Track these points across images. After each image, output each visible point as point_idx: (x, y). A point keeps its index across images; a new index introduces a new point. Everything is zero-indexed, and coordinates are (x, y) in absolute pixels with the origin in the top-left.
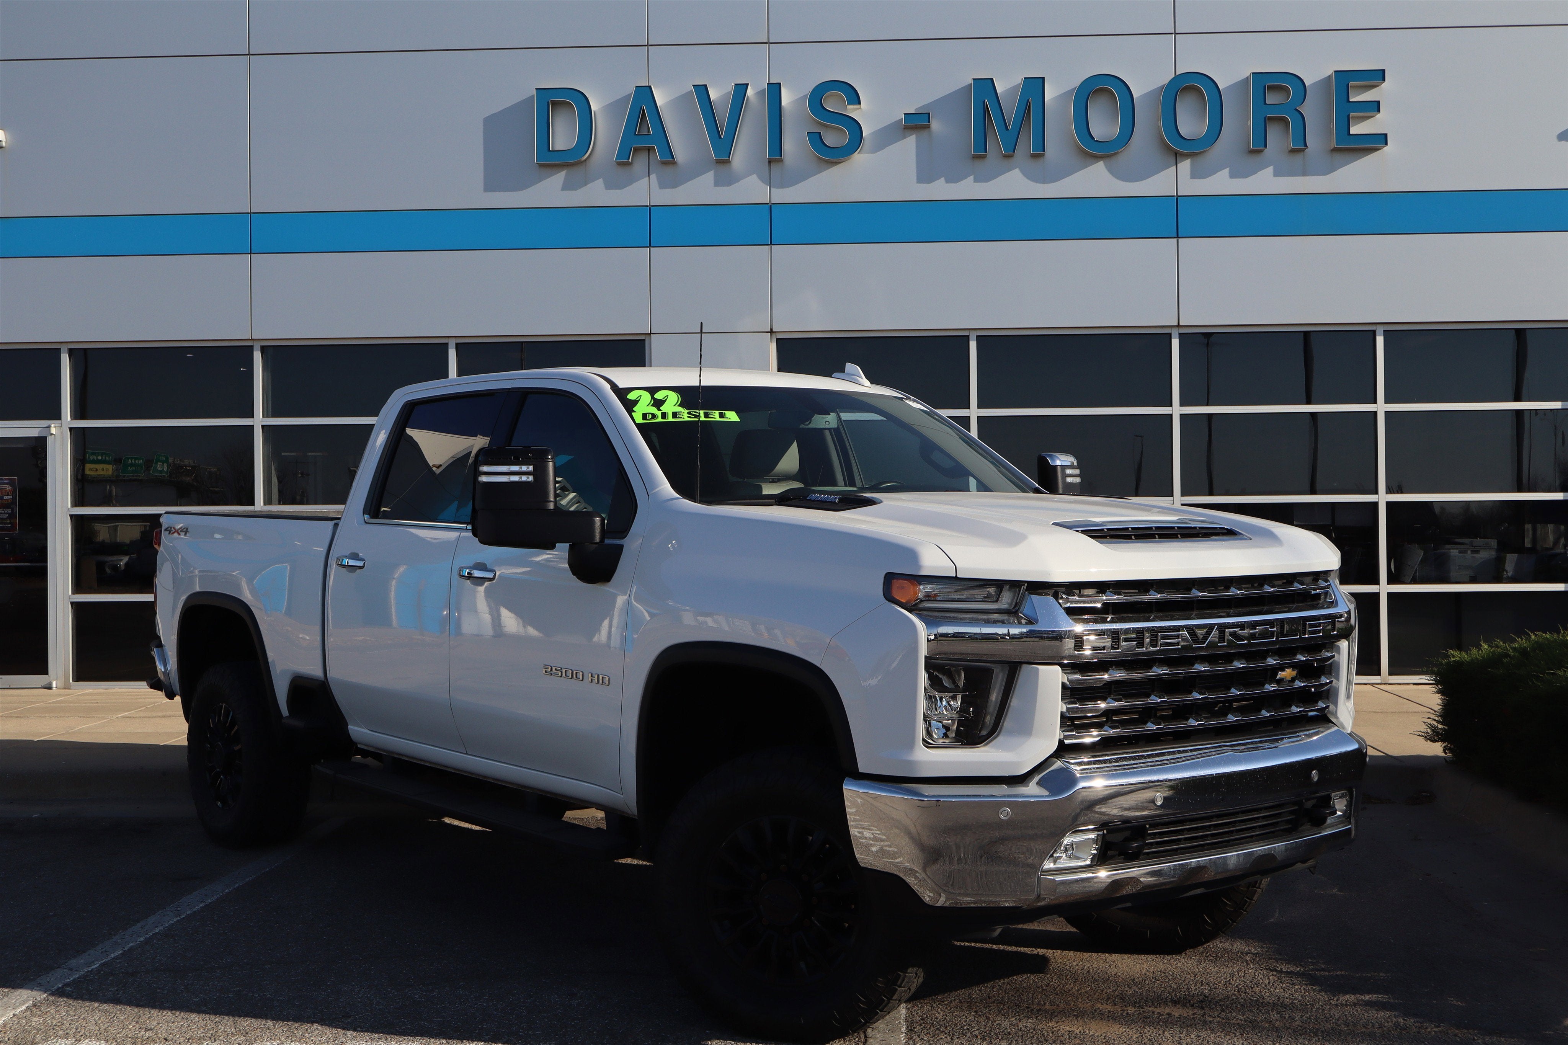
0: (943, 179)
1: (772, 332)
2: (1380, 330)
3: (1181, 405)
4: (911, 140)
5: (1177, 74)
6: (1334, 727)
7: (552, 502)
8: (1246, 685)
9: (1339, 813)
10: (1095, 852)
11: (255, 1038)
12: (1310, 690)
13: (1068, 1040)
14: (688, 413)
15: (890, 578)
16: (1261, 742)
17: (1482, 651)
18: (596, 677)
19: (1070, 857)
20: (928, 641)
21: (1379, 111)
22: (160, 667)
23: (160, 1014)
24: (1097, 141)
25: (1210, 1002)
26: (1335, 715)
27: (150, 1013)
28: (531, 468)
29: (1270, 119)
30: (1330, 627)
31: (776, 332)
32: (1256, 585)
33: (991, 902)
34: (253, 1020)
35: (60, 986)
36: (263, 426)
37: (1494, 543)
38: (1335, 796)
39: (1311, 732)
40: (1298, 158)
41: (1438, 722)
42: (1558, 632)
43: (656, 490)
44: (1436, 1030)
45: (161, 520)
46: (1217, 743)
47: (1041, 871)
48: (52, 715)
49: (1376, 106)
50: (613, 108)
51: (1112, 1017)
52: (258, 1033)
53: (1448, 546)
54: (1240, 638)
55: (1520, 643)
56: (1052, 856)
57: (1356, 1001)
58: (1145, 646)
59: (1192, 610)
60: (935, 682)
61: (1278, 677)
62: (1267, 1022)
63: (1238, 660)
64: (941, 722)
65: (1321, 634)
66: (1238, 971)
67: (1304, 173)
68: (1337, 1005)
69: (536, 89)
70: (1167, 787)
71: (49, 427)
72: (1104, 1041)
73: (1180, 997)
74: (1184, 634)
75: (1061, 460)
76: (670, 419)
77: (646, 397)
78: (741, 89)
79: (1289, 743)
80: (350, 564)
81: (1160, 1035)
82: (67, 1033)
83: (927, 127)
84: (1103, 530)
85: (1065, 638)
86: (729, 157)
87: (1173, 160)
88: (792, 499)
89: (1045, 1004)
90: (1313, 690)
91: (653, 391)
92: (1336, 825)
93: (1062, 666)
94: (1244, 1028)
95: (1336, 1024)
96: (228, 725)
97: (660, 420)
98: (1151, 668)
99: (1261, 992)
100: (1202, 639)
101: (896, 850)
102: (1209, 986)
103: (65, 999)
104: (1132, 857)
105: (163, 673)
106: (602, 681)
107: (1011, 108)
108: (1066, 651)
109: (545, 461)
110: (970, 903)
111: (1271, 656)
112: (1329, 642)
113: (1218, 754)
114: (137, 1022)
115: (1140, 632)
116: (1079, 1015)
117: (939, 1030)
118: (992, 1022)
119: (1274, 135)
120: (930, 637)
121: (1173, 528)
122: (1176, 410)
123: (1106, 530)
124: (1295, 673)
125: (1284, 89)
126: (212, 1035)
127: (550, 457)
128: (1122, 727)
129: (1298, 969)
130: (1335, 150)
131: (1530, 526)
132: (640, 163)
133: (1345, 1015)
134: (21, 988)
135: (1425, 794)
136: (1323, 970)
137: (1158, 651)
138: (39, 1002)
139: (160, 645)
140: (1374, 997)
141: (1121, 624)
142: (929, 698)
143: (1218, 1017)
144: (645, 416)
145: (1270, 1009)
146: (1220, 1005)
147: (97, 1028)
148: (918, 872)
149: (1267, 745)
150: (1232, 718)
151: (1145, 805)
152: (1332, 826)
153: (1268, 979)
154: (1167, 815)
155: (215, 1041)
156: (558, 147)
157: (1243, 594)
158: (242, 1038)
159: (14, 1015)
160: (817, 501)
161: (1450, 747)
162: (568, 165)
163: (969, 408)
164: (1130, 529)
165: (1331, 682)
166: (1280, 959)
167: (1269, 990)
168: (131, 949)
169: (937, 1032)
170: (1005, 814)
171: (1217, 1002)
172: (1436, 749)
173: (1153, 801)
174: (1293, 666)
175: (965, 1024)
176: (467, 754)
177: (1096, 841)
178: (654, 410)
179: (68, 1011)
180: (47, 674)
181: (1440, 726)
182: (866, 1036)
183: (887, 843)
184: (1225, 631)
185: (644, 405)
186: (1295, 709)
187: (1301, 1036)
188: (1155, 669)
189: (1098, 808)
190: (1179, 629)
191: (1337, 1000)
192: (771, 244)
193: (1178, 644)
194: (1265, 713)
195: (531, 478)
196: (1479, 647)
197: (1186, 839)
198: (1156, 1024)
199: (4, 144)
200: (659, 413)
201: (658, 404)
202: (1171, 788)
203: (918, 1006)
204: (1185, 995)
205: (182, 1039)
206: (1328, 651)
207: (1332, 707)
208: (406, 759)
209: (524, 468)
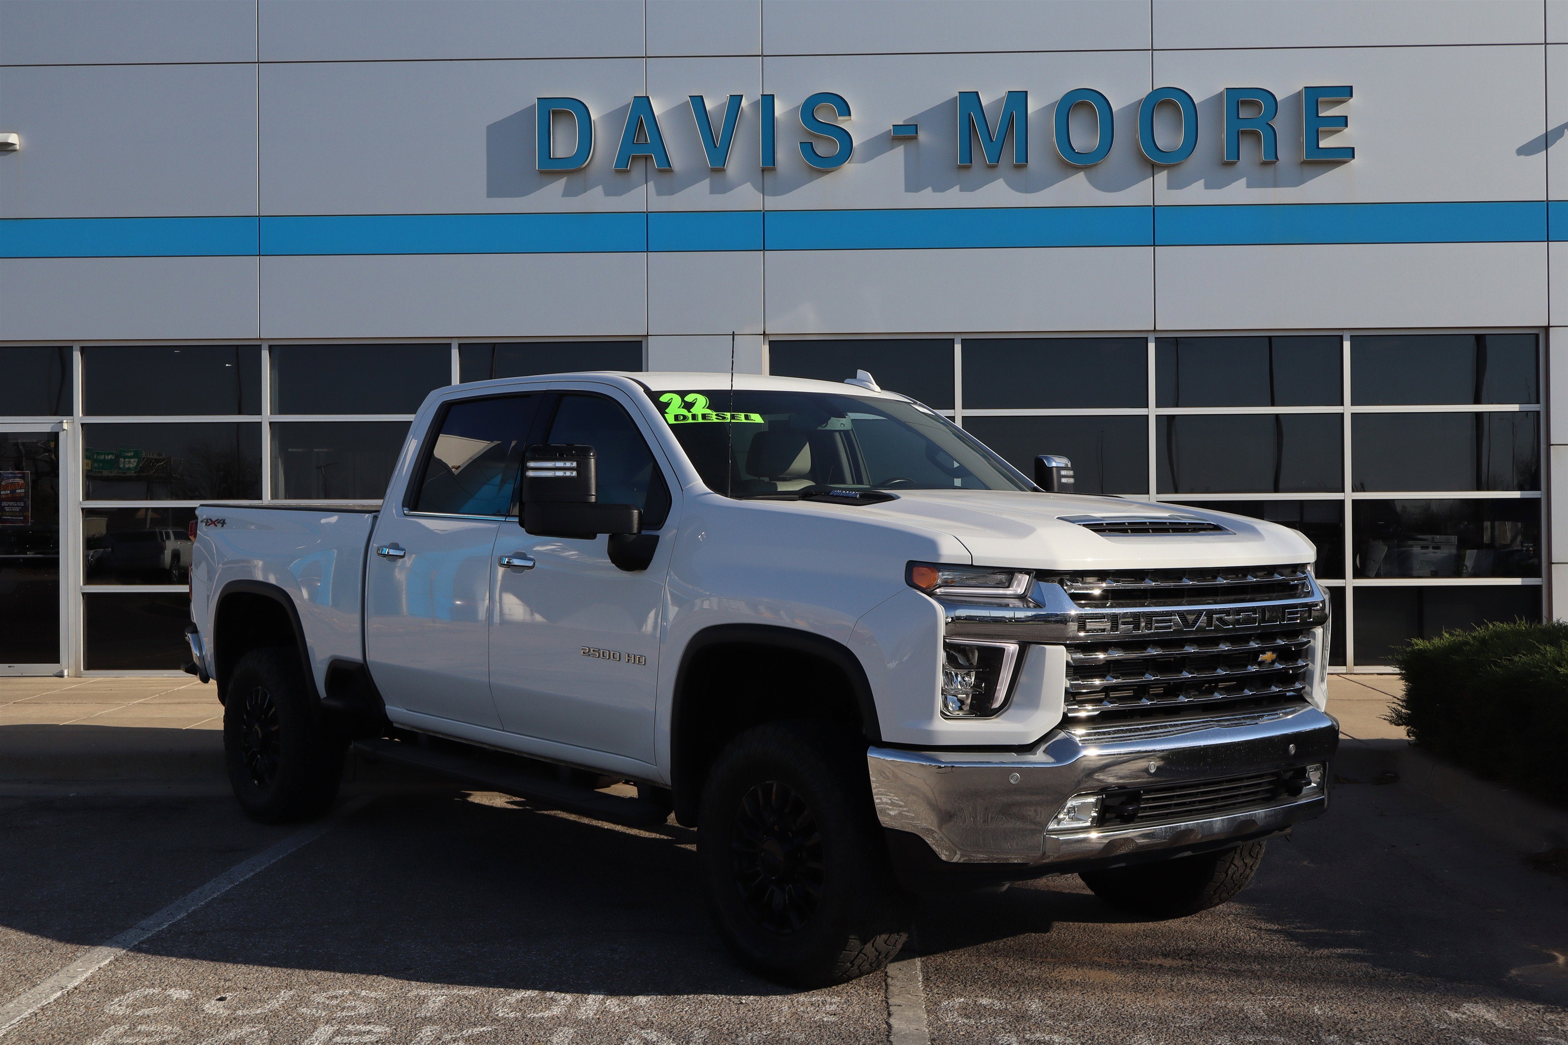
0: (930, 189)
1: (764, 334)
2: (1347, 336)
3: (1157, 407)
4: (899, 152)
5: (1154, 89)
6: (1309, 706)
7: (593, 495)
8: (1231, 667)
9: (1313, 785)
10: (1096, 814)
11: (328, 987)
12: (1288, 672)
13: (1070, 987)
14: (716, 415)
15: (911, 565)
16: (1244, 718)
17: (1443, 640)
18: (633, 657)
19: (1073, 819)
20: (947, 624)
21: (1346, 126)
22: (195, 652)
23: (235, 967)
24: (1077, 153)
25: (1197, 955)
26: (1311, 695)
27: (225, 966)
28: (575, 464)
29: (1243, 132)
30: (1306, 615)
31: (768, 335)
32: (1240, 575)
33: (1002, 859)
34: (322, 972)
35: (136, 943)
36: (271, 423)
37: (1454, 539)
38: (1310, 769)
39: (1288, 710)
40: (1270, 170)
41: (1402, 707)
42: (1515, 623)
43: (690, 485)
44: (1403, 977)
45: (197, 512)
46: (1204, 718)
47: (1047, 831)
48: (69, 701)
49: (1343, 121)
50: (612, 117)
51: (1108, 967)
52: (329, 982)
53: (1410, 543)
54: (1226, 623)
55: (1480, 632)
56: (1056, 817)
57: (1329, 954)
58: (1141, 629)
59: (1183, 597)
60: (951, 660)
61: (1259, 660)
62: (1250, 972)
63: (1224, 643)
64: (957, 697)
65: (1298, 621)
66: (1221, 929)
67: (1275, 185)
68: (1312, 958)
69: (538, 98)
70: (1159, 757)
71: (62, 423)
72: (1103, 988)
73: (1169, 951)
74: (1175, 619)
75: (1056, 462)
76: (700, 420)
77: (677, 400)
78: (736, 99)
79: (1269, 720)
80: (390, 553)
81: (1153, 982)
82: (153, 984)
83: (915, 138)
84: (1102, 524)
85: (1069, 621)
86: (724, 166)
87: (1150, 170)
88: (815, 495)
89: (1047, 957)
90: (1291, 672)
91: (682, 394)
92: (1310, 796)
93: (1066, 646)
94: (1229, 977)
95: (1312, 973)
96: (265, 707)
97: (690, 421)
98: (1145, 649)
99: (1243, 947)
100: (1192, 623)
101: (913, 815)
102: (1195, 941)
103: (144, 954)
104: (1127, 819)
105: (199, 657)
106: (639, 660)
107: (995, 121)
108: (1070, 634)
109: (587, 457)
110: (982, 860)
111: (1253, 640)
112: (1306, 628)
113: (1206, 729)
114: (215, 974)
115: (1136, 616)
116: (1079, 964)
117: (953, 979)
118: (1000, 972)
119: (1246, 148)
120: (948, 620)
121: (1165, 523)
122: (1153, 411)
123: (1105, 524)
124: (1274, 656)
125: (1256, 104)
126: (287, 984)
127: (592, 454)
128: (1119, 702)
129: (1276, 927)
130: (1304, 163)
131: (1489, 523)
132: (638, 171)
133: (1320, 966)
134: (100, 945)
135: (1390, 775)
136: (1299, 928)
137: (1152, 633)
138: (120, 957)
139: (195, 631)
140: (1346, 951)
141: (1120, 609)
142: (946, 674)
143: (1205, 967)
144: (676, 417)
145: (1252, 961)
146: (1206, 958)
147: (180, 979)
148: (936, 832)
149: (1248, 721)
150: (1218, 696)
151: (1139, 774)
152: (1306, 796)
153: (1249, 935)
154: (1160, 782)
155: (291, 989)
156: (559, 155)
157: (1228, 583)
158: (316, 987)
159: (100, 968)
160: (839, 496)
161: (1413, 730)
162: (568, 173)
163: (954, 409)
164: (1127, 524)
165: (1307, 665)
166: (1258, 919)
167: (1250, 945)
168: (194, 911)
169: (951, 980)
170: (1015, 779)
171: (1204, 955)
172: (1400, 733)
173: (1147, 770)
174: (1273, 650)
175: (975, 974)
176: (503, 731)
177: (1095, 805)
178: (684, 412)
179: (149, 965)
180: (59, 663)
181: (1403, 711)
182: (886, 985)
183: (905, 809)
184: (1212, 617)
185: (675, 408)
186: (1275, 689)
187: (1281, 983)
188: (1149, 650)
189: (1098, 776)
190: (1171, 614)
191: (1312, 954)
192: (764, 250)
193: (1170, 627)
194: (1247, 692)
195: (574, 474)
196: (1441, 636)
197: (1176, 805)
198: (1149, 973)
199: (18, 147)
200: (689, 415)
201: (688, 406)
202: (1162, 758)
203: (931, 959)
204: (1174, 949)
205: (260, 989)
206: (1305, 637)
207: (1308, 688)
208: (441, 736)
209: (568, 464)
